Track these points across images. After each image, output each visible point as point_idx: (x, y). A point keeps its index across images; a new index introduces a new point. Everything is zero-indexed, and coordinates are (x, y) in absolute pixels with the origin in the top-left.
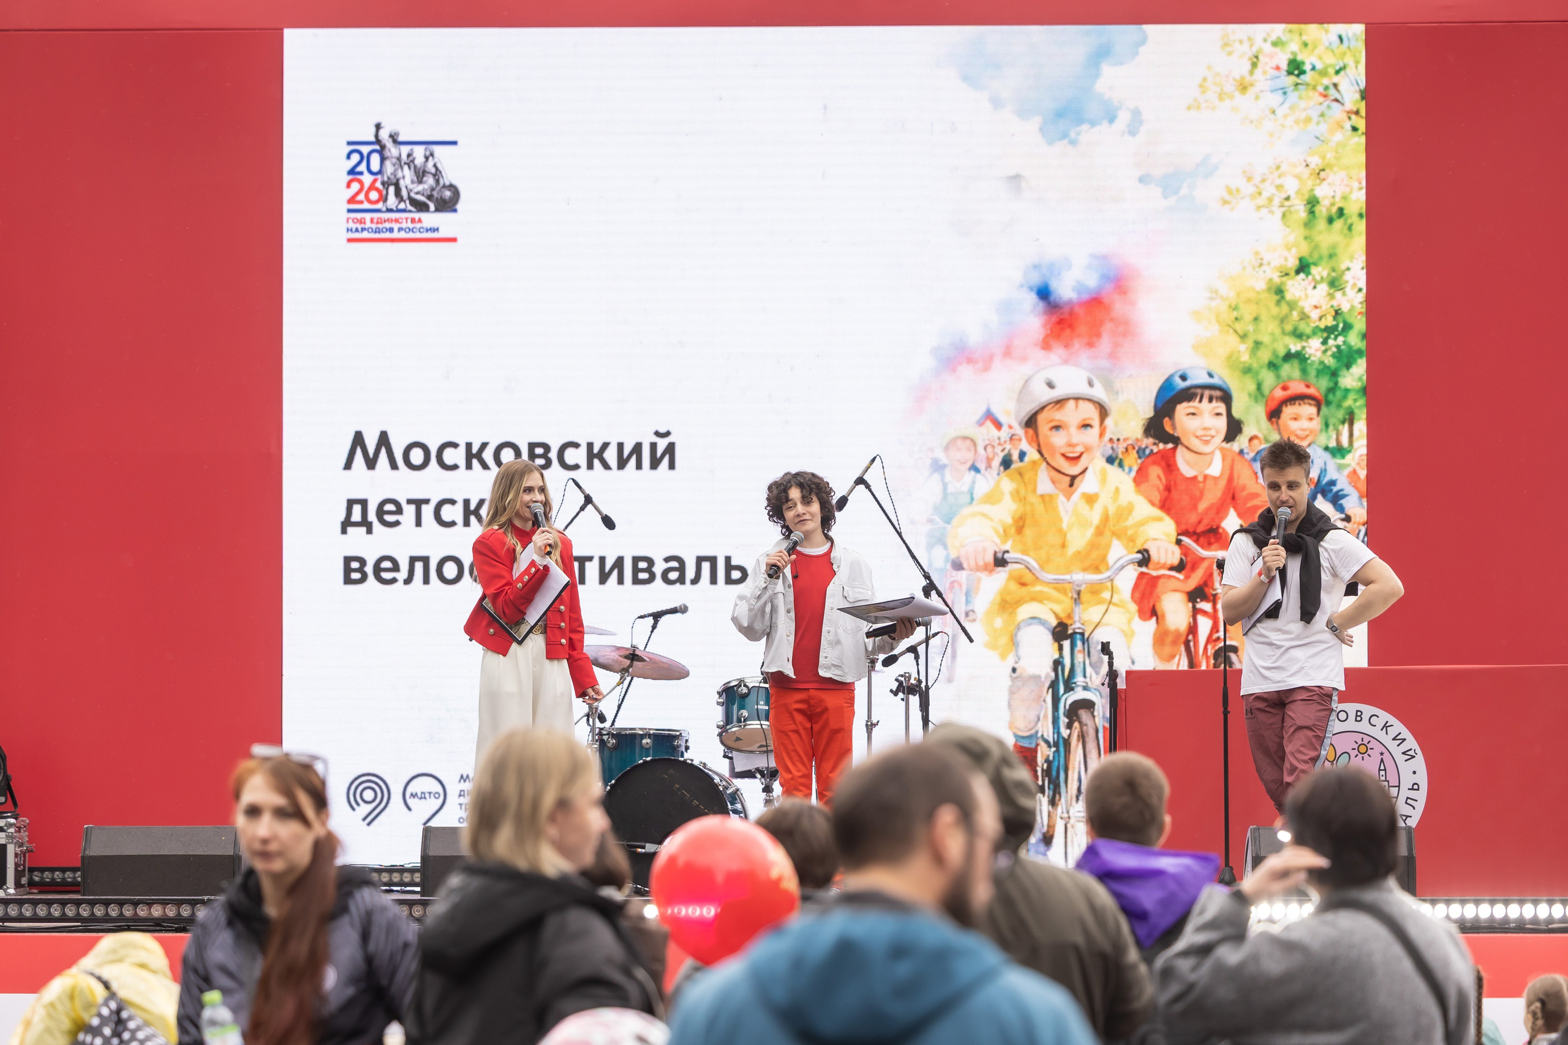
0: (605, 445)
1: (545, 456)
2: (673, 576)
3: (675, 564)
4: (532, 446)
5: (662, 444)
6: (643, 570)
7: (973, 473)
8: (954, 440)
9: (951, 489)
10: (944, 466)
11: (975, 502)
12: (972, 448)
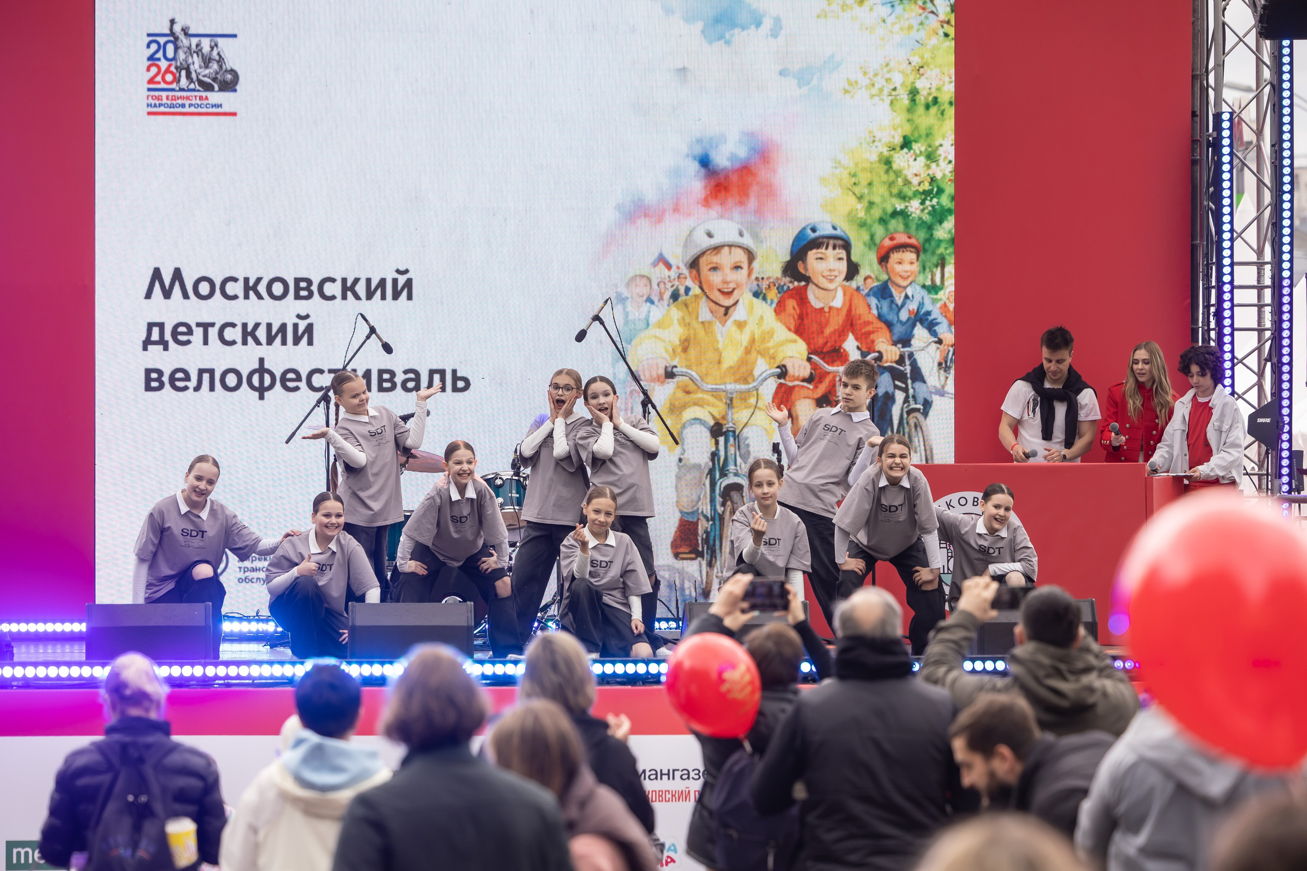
0: (356, 280)
1: (308, 288)
2: (411, 385)
3: (412, 376)
4: (297, 281)
5: (402, 280)
6: (386, 381)
7: (648, 304)
8: (634, 278)
9: (631, 317)
10: (626, 299)
11: (650, 328)
12: (648, 284)
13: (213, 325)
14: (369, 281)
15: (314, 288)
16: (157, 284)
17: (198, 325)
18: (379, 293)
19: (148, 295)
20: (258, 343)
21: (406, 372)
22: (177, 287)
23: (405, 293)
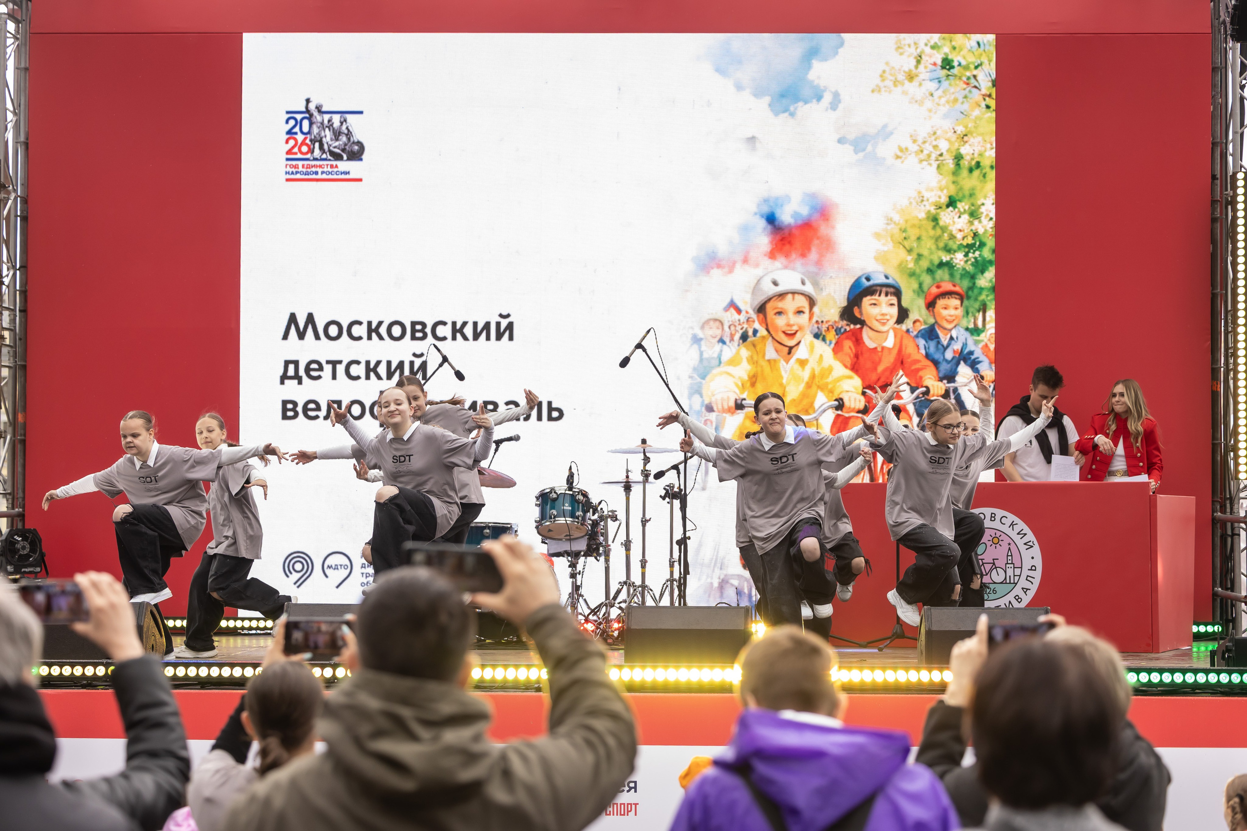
0: (465, 324)
1: (423, 331)
4: (414, 324)
5: (504, 323)
7: (721, 344)
8: (707, 322)
9: (705, 355)
10: (701, 339)
11: (722, 365)
12: (720, 327)
13: (340, 362)
14: (475, 324)
15: (428, 330)
16: (293, 328)
17: (328, 362)
18: (484, 334)
19: (285, 337)
20: (379, 377)
22: (310, 329)
23: (507, 334)
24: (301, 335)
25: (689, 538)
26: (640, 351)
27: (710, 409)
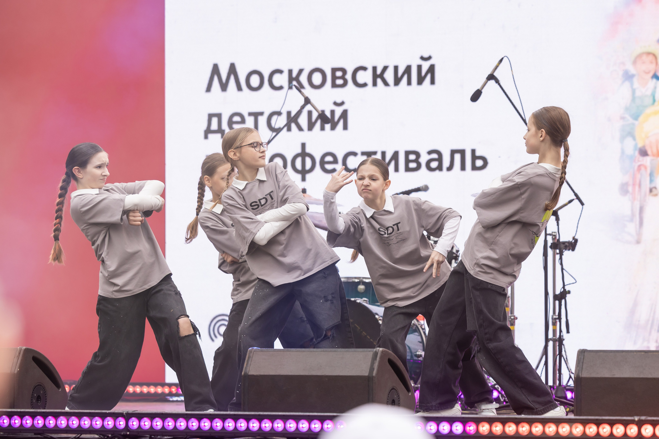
0: (385, 68)
1: (343, 77)
2: (434, 165)
3: (435, 156)
4: (334, 70)
5: (426, 66)
6: (412, 161)
7: (654, 80)
8: (640, 56)
9: (638, 94)
10: (632, 76)
11: (656, 103)
12: (654, 61)
13: (262, 114)
14: (396, 68)
15: (349, 77)
16: (216, 79)
17: (250, 114)
18: (405, 79)
19: (209, 89)
20: (300, 128)
21: (430, 153)
22: (232, 79)
23: (428, 78)
24: (224, 87)
25: (569, 292)
26: (492, 82)
27: (644, 153)
